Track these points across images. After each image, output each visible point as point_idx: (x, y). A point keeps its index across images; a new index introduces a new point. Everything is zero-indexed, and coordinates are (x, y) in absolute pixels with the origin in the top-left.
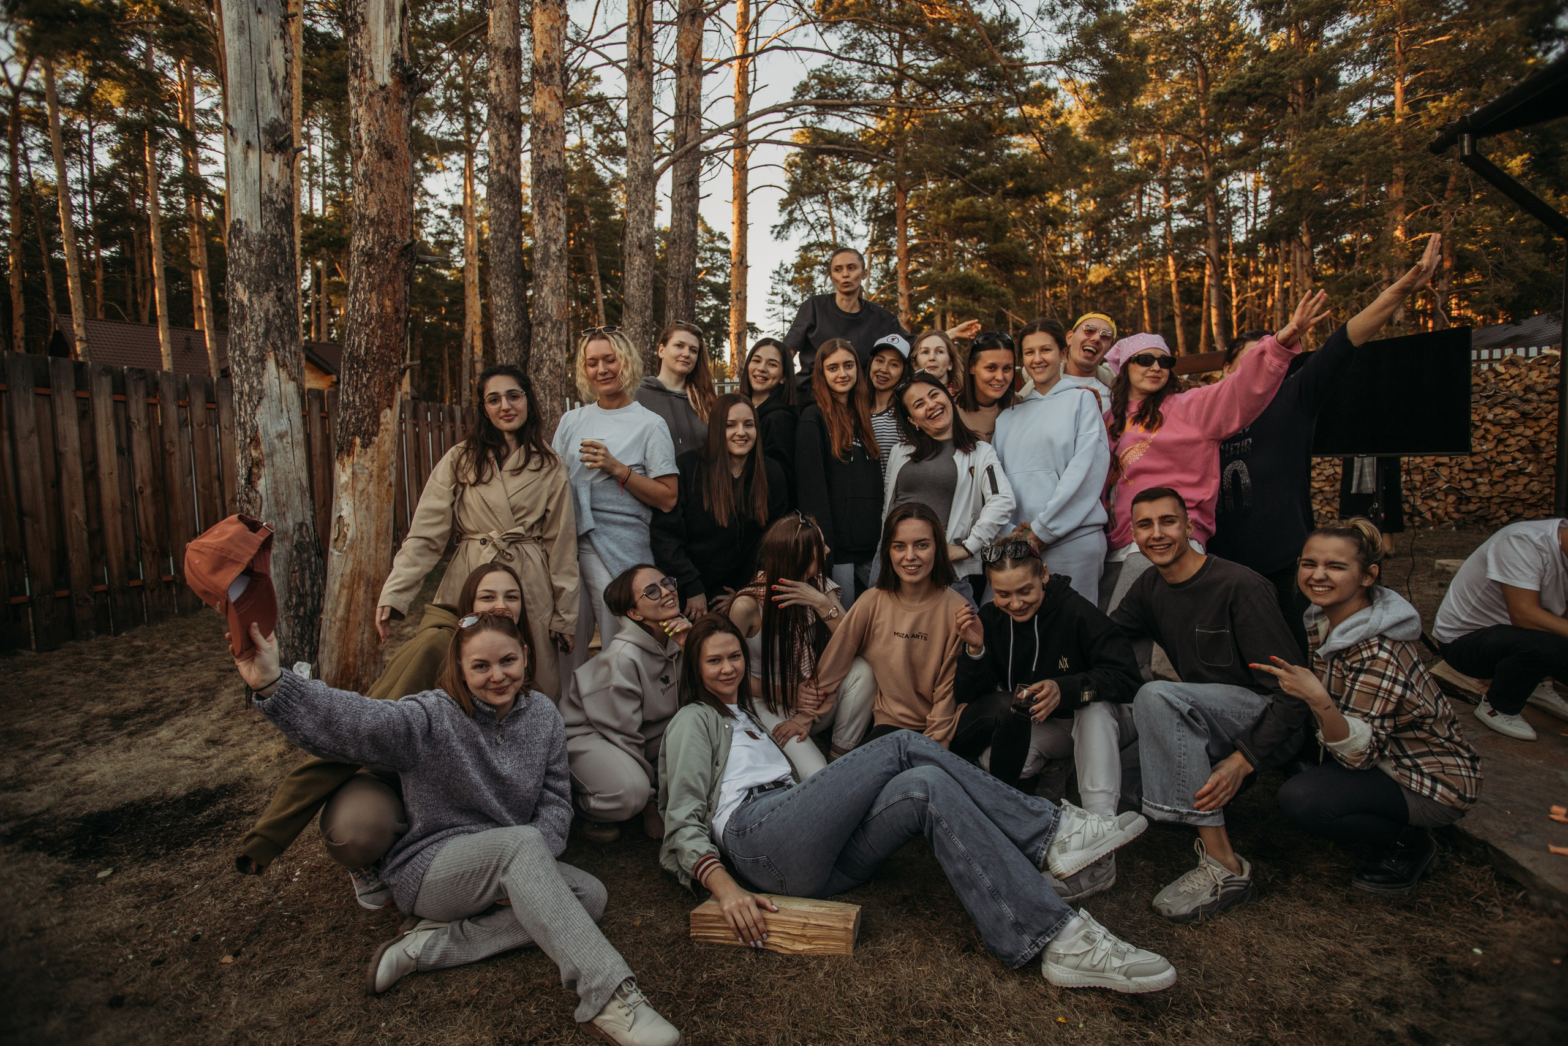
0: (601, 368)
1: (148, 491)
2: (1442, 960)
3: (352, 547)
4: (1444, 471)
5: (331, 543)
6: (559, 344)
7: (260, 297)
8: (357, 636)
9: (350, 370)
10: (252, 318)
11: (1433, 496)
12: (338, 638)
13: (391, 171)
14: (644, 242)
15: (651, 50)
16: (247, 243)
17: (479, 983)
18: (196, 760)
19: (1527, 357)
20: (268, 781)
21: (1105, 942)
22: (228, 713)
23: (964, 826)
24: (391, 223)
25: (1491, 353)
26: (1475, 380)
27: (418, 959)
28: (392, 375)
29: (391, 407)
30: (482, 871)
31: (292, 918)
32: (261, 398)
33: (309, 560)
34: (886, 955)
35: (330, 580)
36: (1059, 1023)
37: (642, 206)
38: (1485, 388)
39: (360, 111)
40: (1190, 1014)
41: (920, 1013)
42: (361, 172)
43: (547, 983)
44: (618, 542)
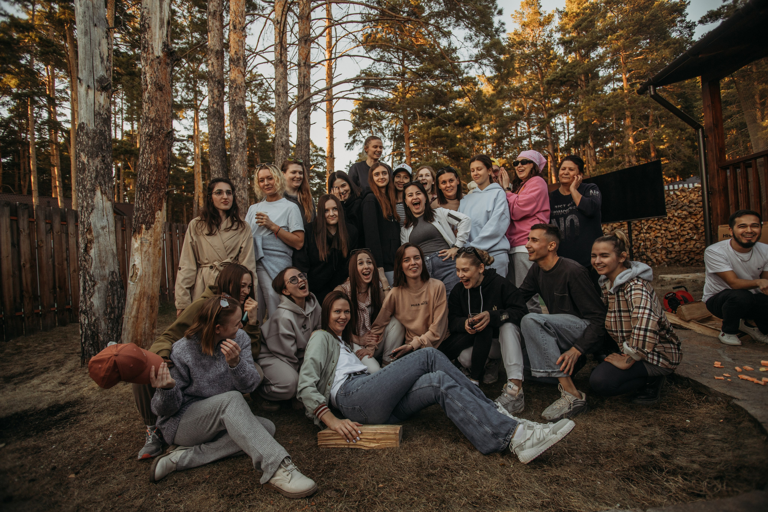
0: (266, 182)
1: (28, 266)
2: (673, 426)
3: (140, 280)
4: (659, 240)
5: (129, 278)
6: (244, 188)
8: (142, 325)
9: (140, 192)
10: (89, 170)
11: (655, 251)
12: (132, 326)
13: (161, 96)
14: (284, 143)
15: (286, 54)
16: (87, 134)
17: (210, 473)
18: (53, 392)
19: (689, 188)
20: (93, 398)
21: (538, 425)
22: (71, 371)
24: (161, 122)
25: (674, 187)
26: (667, 199)
27: (177, 464)
28: (161, 194)
29: (161, 210)
30: (211, 415)
31: (108, 455)
32: (93, 209)
33: (117, 290)
34: (416, 445)
35: (128, 297)
37: (283, 126)
38: (672, 202)
39: (147, 68)
41: (434, 468)
42: (147, 96)
43: (245, 470)
44: (276, 264)
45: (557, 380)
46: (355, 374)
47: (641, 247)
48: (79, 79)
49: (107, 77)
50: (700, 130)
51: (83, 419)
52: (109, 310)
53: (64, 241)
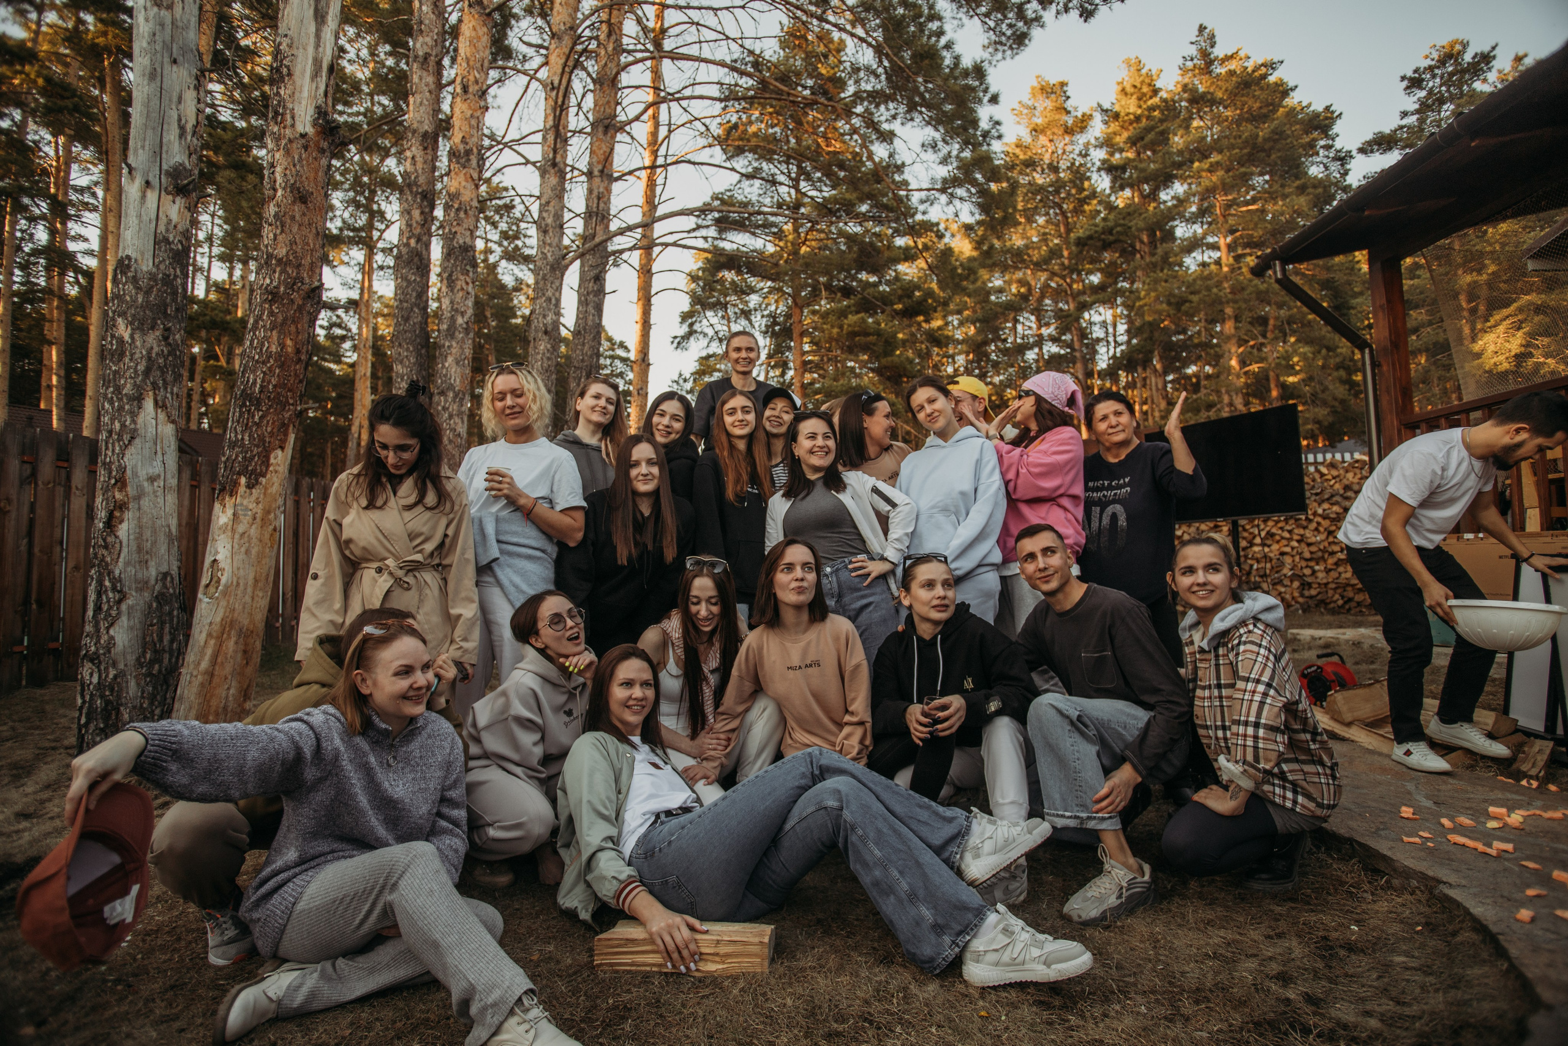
0: (508, 401)
2: (1325, 938)
3: (225, 593)
4: (1288, 560)
5: (201, 589)
6: (460, 414)
7: (144, 333)
8: (220, 692)
9: (241, 407)
10: (132, 355)
11: (1280, 582)
12: (199, 694)
13: (304, 214)
14: (550, 328)
15: (566, 151)
16: (135, 280)
17: (352, 1024)
19: (1343, 462)
21: (1023, 933)
23: (879, 831)
24: (300, 265)
25: (1315, 457)
26: (1305, 480)
27: (279, 1002)
28: (287, 415)
30: (367, 892)
31: (118, 982)
32: (133, 438)
33: (170, 613)
34: (803, 970)
35: (195, 630)
36: (981, 1017)
37: (549, 293)
38: (1313, 487)
39: (277, 156)
40: (1106, 1000)
41: (842, 1019)
42: (272, 213)
43: (432, 1017)
44: (523, 574)
46: (669, 813)
47: (1254, 573)
48: (129, 166)
49: (188, 167)
50: (1367, 351)
52: (148, 656)
53: (58, 504)
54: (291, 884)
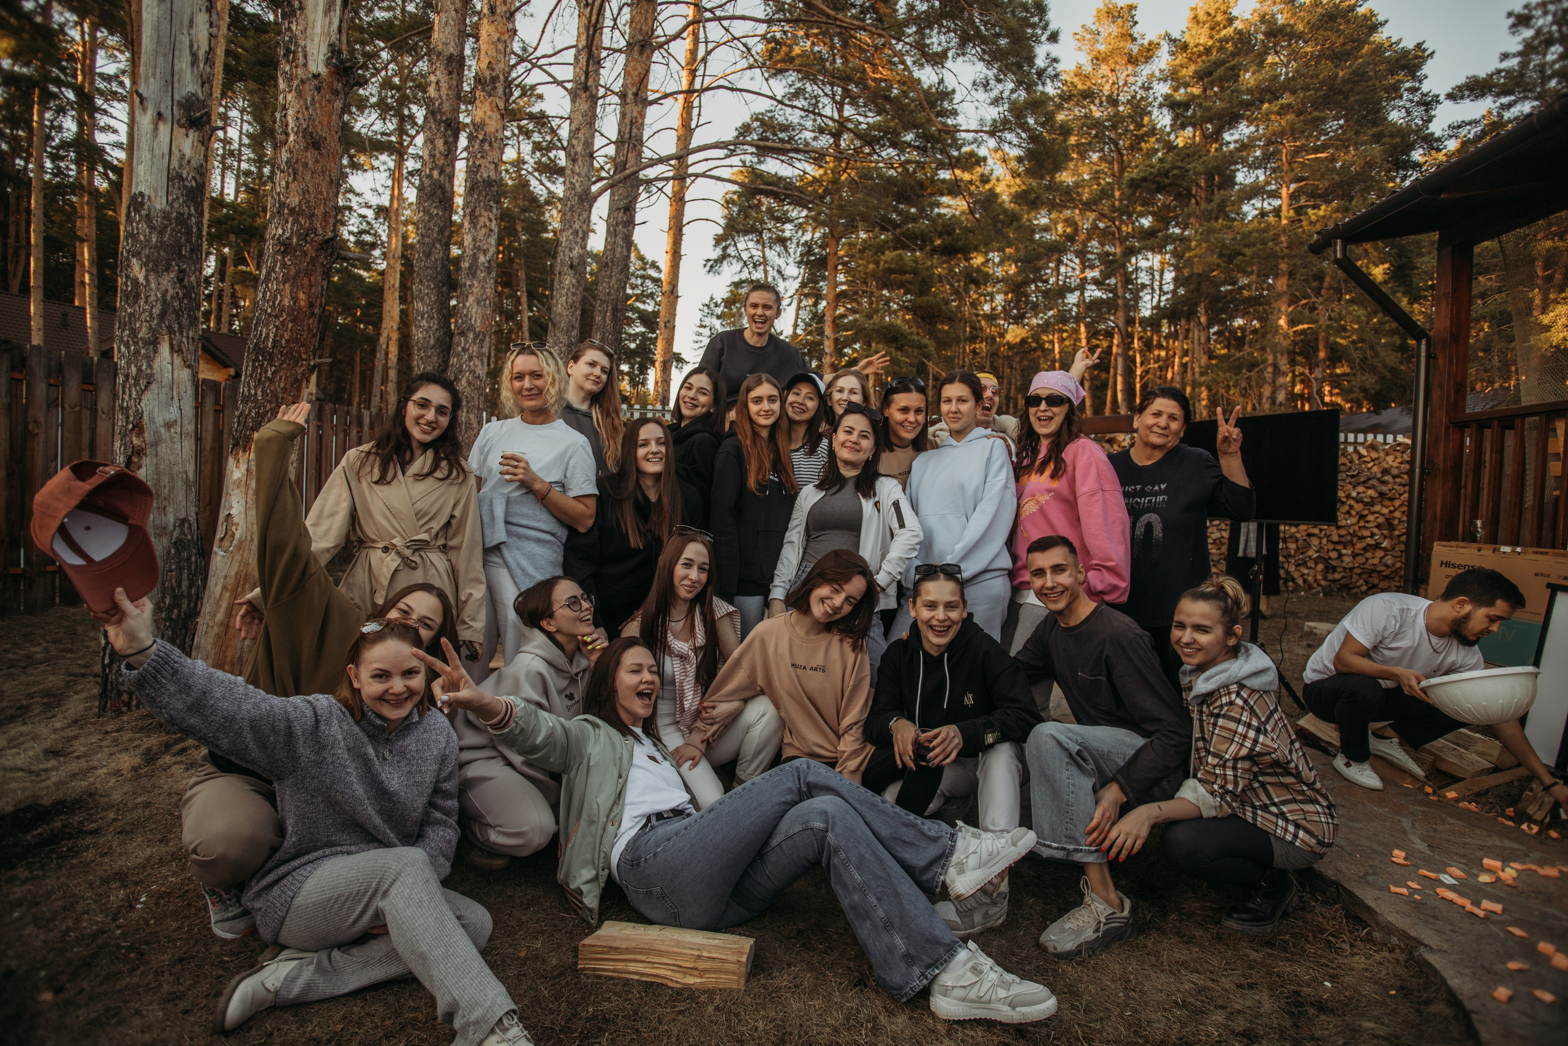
0: (527, 383)
2: (1297, 993)
3: (239, 548)
4: (1315, 542)
5: (216, 542)
6: (480, 356)
7: (159, 275)
9: (254, 361)
10: (147, 297)
11: (1304, 564)
12: (215, 644)
13: (317, 161)
14: (575, 263)
15: (598, 74)
16: (148, 218)
17: (344, 1018)
18: (31, 772)
19: (1385, 443)
20: (116, 797)
21: (992, 973)
22: (75, 722)
23: (861, 857)
24: (313, 215)
25: (1356, 437)
26: (1342, 460)
27: (277, 992)
28: (300, 371)
30: (360, 894)
31: (131, 948)
32: (149, 383)
33: (188, 559)
34: (778, 989)
35: (211, 582)
37: (576, 226)
38: (1350, 468)
39: (289, 97)
42: (285, 159)
43: (420, 1017)
44: (531, 558)
45: (1080, 869)
46: (659, 816)
48: (140, 96)
49: (202, 98)
50: (1424, 342)
51: (88, 848)
52: (167, 601)
53: (85, 427)
54: (290, 878)
